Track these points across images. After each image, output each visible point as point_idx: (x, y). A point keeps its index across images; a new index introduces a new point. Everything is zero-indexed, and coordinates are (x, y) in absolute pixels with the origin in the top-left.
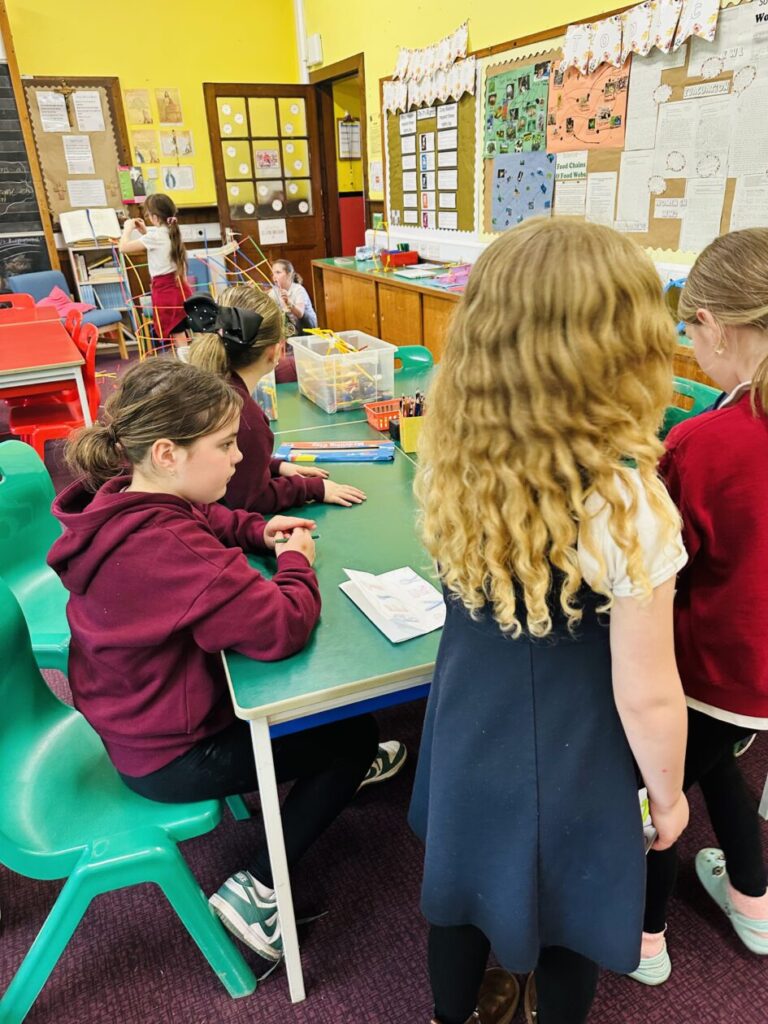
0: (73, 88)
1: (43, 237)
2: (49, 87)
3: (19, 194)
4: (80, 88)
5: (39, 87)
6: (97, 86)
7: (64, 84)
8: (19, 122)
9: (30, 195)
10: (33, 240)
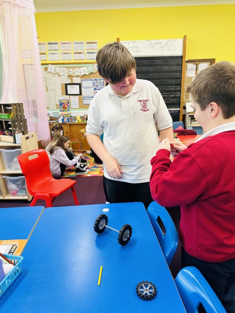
0: (200, 63)
1: (179, 110)
2: (192, 62)
3: (176, 96)
4: (202, 62)
5: (189, 63)
6: (207, 62)
7: (197, 61)
8: (181, 74)
9: (179, 97)
10: (176, 111)
